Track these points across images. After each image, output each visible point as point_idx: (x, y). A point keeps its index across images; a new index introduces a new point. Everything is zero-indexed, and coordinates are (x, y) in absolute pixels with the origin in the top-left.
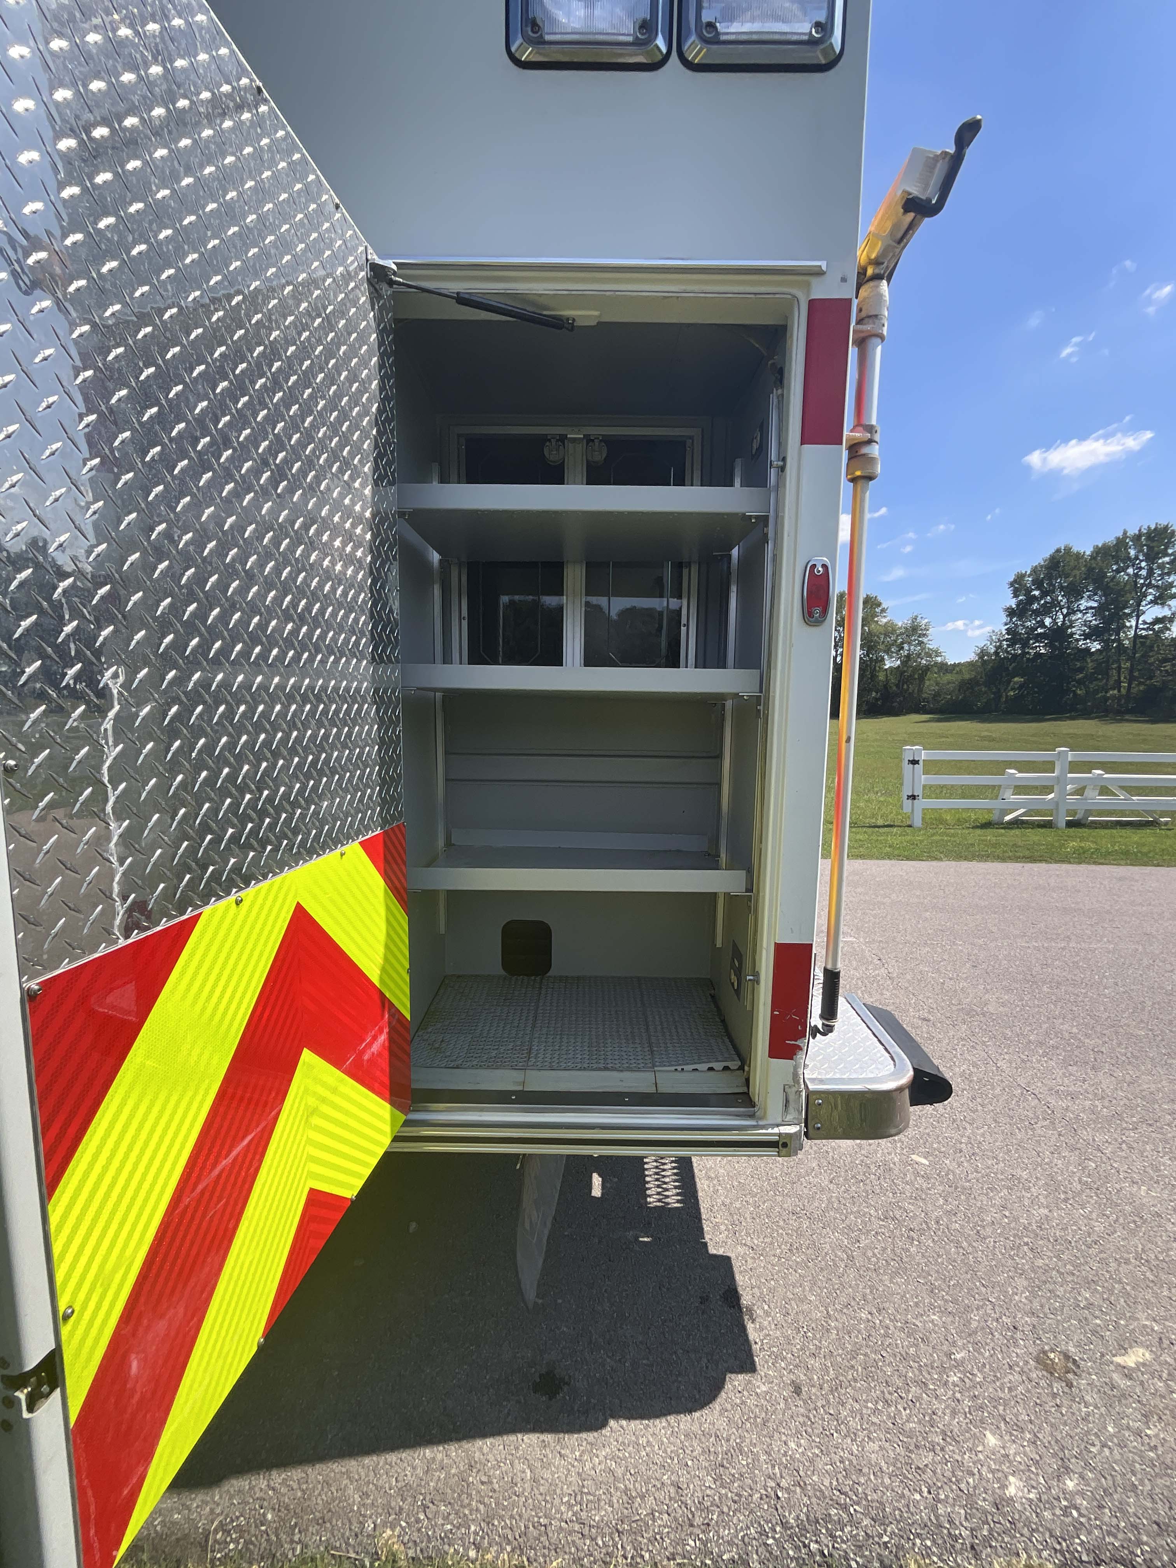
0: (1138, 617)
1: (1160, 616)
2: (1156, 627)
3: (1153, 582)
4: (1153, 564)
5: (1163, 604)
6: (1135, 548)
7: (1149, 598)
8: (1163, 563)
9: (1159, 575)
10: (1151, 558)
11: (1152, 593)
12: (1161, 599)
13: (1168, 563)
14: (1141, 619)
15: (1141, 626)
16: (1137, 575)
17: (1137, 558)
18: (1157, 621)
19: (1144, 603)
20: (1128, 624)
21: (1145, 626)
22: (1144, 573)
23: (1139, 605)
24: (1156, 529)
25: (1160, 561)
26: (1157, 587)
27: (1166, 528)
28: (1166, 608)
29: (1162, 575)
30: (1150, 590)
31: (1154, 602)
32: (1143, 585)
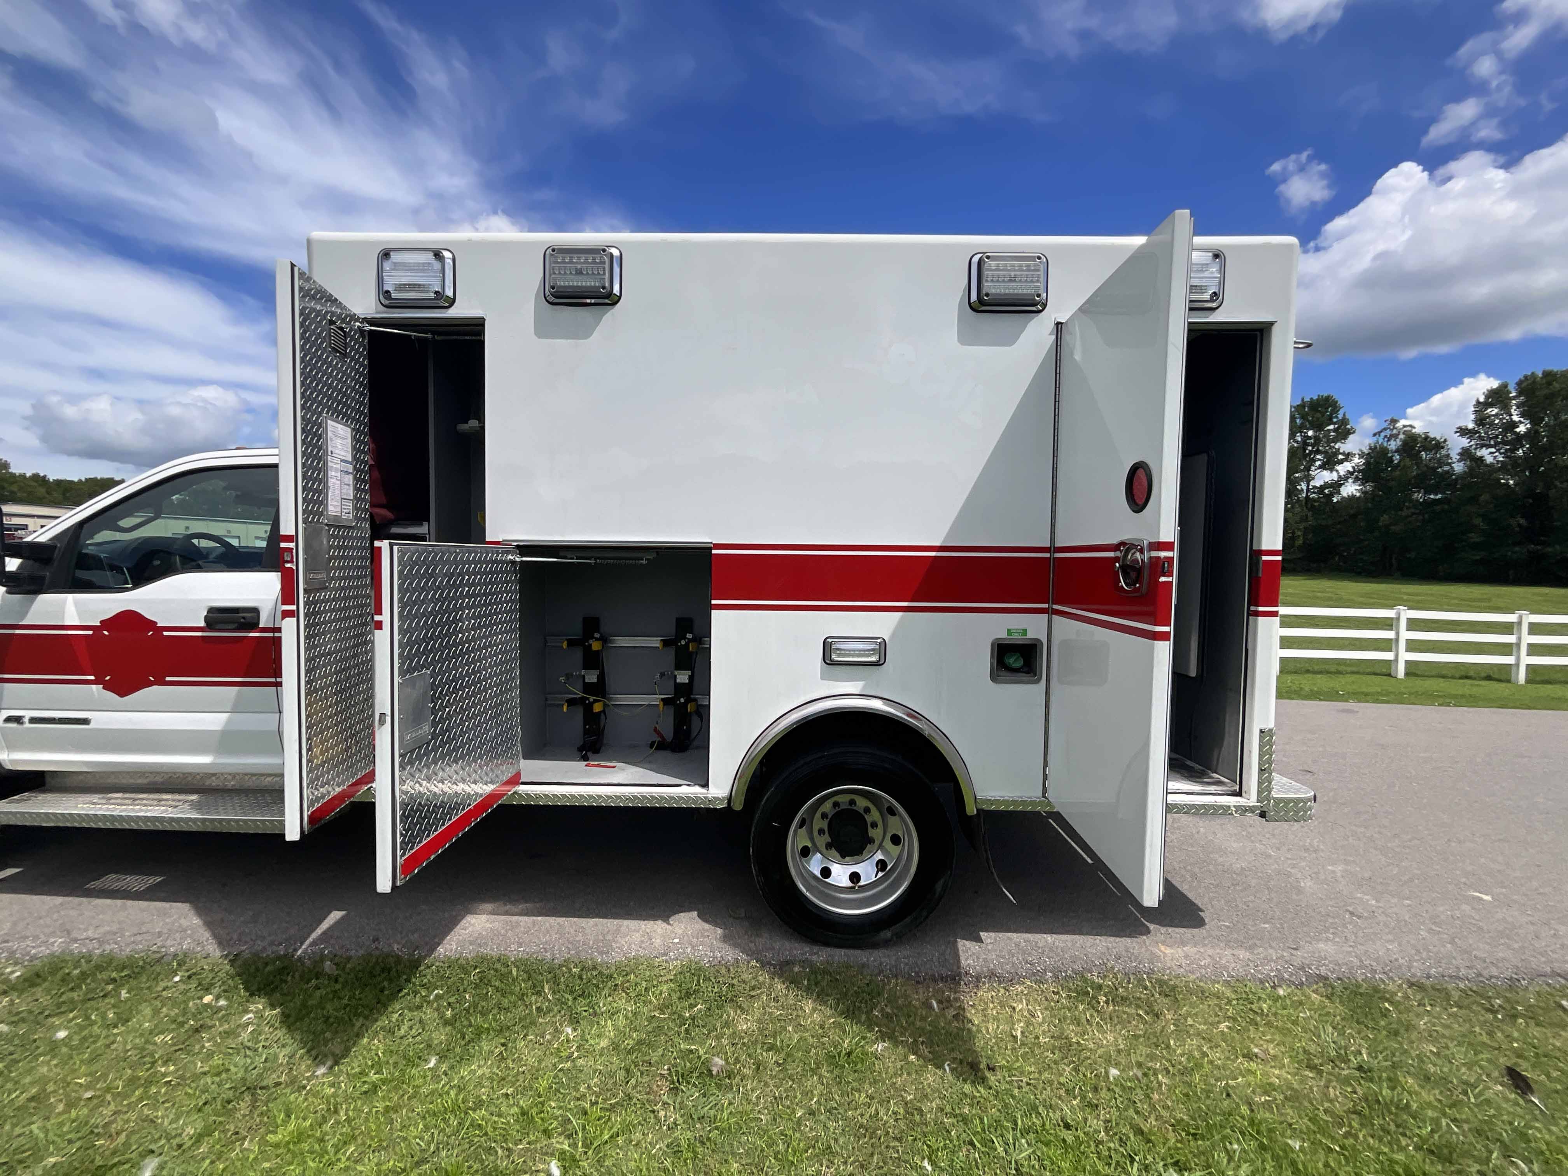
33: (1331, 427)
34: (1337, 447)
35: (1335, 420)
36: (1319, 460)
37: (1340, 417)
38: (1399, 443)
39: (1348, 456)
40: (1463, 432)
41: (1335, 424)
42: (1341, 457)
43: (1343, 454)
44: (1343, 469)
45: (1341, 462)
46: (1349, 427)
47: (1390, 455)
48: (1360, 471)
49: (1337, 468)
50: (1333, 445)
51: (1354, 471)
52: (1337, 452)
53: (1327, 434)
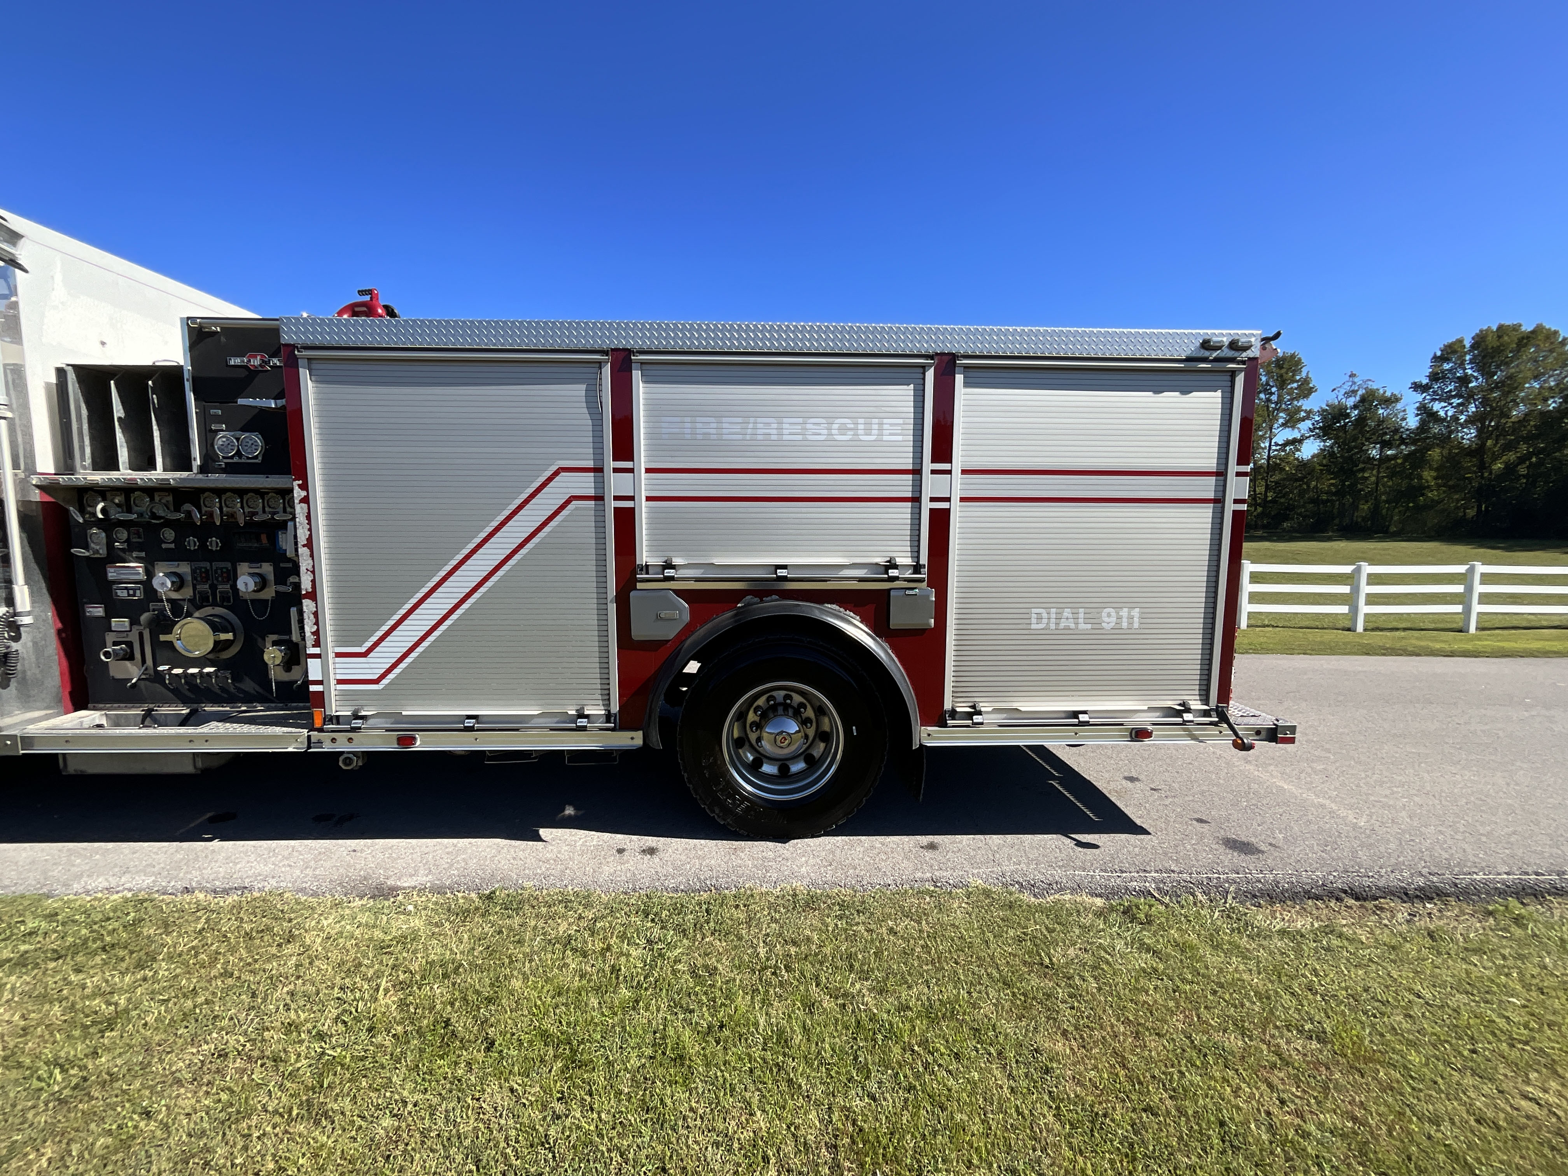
0: (1271, 440)
1: (1290, 438)
2: (1288, 448)
3: (1284, 406)
4: (1283, 389)
5: (1293, 427)
6: (1265, 375)
7: (1281, 421)
8: (1292, 388)
9: (1289, 400)
10: (1282, 383)
12: (1292, 421)
13: (1296, 389)
14: (1273, 441)
15: (1274, 448)
16: (1268, 400)
17: (1267, 384)
18: (1288, 443)
19: (1276, 426)
20: (1262, 445)
21: (1278, 448)
22: (1274, 398)
23: (1271, 429)
24: (1284, 358)
25: (1289, 387)
26: (1287, 411)
27: (1293, 356)
28: (1296, 430)
29: (1292, 399)
30: (1281, 414)
31: (1285, 425)
32: (1275, 409)
33: (1295, 385)
34: (1300, 404)
35: (1298, 378)
36: (1282, 417)
37: (1304, 375)
38: (1358, 398)
39: (1309, 413)
40: (1418, 387)
41: (1297, 381)
42: (1303, 414)
43: (1305, 411)
44: (1304, 426)
45: (1303, 419)
46: (1311, 385)
47: (1348, 411)
48: (1320, 428)
49: (1299, 426)
50: (1296, 403)
51: (1315, 428)
52: (1299, 409)
53: (1290, 393)
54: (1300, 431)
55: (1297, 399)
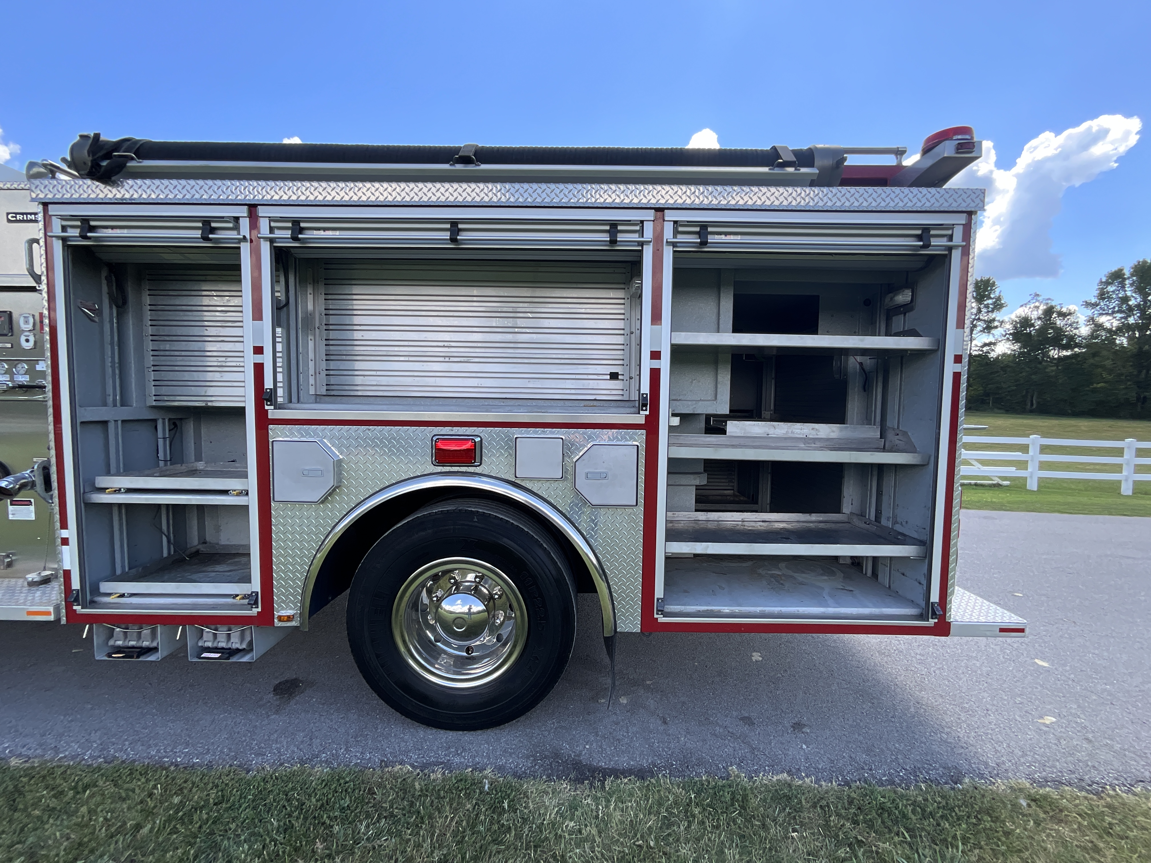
1: (987, 342)
2: (985, 349)
3: (981, 317)
4: (981, 304)
5: (989, 332)
7: (979, 328)
8: (988, 304)
9: (986, 313)
10: (980, 300)
11: (981, 325)
12: (988, 329)
13: (991, 304)
18: (985, 345)
19: (974, 332)
21: (977, 348)
24: (982, 280)
25: (985, 303)
26: (984, 320)
27: (989, 280)
28: (991, 336)
29: (988, 312)
30: (979, 323)
31: (983, 331)
33: (990, 301)
34: (993, 316)
35: (992, 296)
37: (997, 294)
38: (1040, 312)
39: (1002, 322)
40: (1088, 304)
41: (993, 299)
42: (996, 323)
43: (999, 321)
44: (998, 332)
45: (996, 327)
46: (1002, 302)
47: (1033, 322)
48: (1010, 334)
49: (993, 331)
50: (990, 314)
51: (1006, 334)
52: (994, 320)
53: (987, 306)
54: (994, 337)
55: (992, 311)
